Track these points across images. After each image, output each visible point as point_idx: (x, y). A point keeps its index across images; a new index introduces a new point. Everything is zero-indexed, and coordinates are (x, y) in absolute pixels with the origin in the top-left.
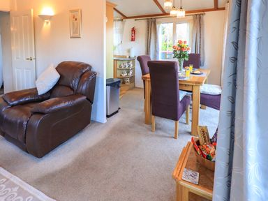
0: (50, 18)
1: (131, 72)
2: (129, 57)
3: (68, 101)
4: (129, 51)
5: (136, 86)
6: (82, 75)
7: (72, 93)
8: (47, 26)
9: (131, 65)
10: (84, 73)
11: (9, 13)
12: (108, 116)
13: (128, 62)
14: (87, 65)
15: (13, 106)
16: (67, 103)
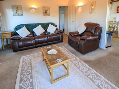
0: (81, 6)
1: (116, 29)
2: (115, 21)
3: (92, 37)
4: (115, 18)
5: (118, 36)
6: (96, 28)
7: (92, 34)
8: (80, 9)
9: (116, 26)
10: (97, 27)
11: (67, 7)
12: (106, 47)
13: (114, 24)
14: (98, 24)
15: (73, 36)
16: (92, 38)
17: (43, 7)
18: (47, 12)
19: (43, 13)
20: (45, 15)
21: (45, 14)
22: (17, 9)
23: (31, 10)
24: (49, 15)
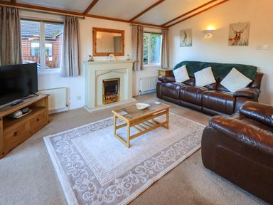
17: (230, 25)
18: (239, 38)
19: (230, 40)
20: (233, 44)
21: (233, 41)
22: (186, 36)
23: (206, 36)
24: (246, 44)
